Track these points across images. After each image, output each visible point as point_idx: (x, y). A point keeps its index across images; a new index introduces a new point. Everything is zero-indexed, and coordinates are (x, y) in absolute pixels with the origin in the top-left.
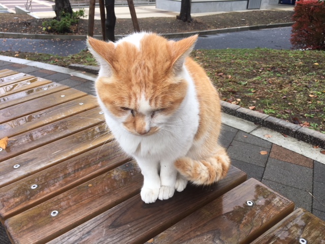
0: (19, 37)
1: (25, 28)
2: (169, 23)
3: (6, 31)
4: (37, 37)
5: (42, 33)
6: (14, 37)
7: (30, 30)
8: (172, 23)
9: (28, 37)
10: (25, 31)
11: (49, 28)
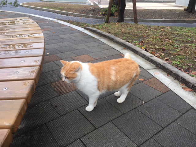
0: (88, 17)
1: (92, 12)
2: (178, 13)
3: (83, 14)
4: (96, 18)
5: (100, 16)
6: (86, 17)
7: (94, 13)
8: (179, 13)
9: (92, 17)
10: (92, 14)
11: (104, 13)
